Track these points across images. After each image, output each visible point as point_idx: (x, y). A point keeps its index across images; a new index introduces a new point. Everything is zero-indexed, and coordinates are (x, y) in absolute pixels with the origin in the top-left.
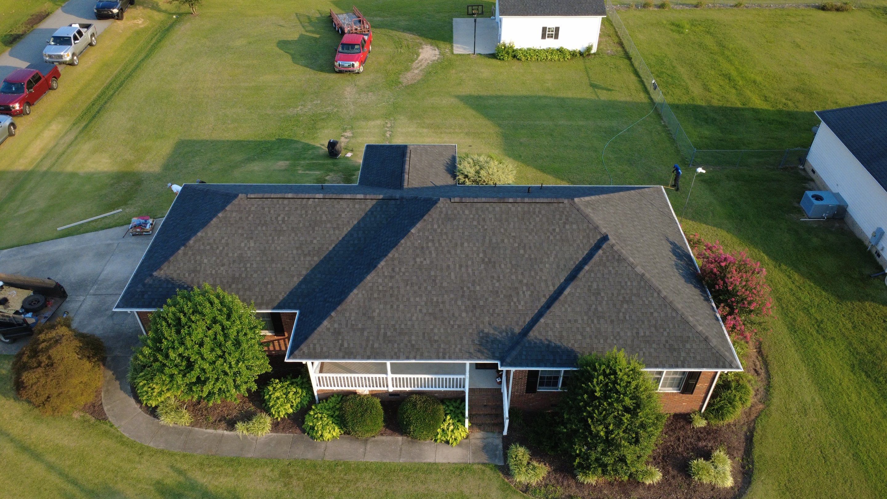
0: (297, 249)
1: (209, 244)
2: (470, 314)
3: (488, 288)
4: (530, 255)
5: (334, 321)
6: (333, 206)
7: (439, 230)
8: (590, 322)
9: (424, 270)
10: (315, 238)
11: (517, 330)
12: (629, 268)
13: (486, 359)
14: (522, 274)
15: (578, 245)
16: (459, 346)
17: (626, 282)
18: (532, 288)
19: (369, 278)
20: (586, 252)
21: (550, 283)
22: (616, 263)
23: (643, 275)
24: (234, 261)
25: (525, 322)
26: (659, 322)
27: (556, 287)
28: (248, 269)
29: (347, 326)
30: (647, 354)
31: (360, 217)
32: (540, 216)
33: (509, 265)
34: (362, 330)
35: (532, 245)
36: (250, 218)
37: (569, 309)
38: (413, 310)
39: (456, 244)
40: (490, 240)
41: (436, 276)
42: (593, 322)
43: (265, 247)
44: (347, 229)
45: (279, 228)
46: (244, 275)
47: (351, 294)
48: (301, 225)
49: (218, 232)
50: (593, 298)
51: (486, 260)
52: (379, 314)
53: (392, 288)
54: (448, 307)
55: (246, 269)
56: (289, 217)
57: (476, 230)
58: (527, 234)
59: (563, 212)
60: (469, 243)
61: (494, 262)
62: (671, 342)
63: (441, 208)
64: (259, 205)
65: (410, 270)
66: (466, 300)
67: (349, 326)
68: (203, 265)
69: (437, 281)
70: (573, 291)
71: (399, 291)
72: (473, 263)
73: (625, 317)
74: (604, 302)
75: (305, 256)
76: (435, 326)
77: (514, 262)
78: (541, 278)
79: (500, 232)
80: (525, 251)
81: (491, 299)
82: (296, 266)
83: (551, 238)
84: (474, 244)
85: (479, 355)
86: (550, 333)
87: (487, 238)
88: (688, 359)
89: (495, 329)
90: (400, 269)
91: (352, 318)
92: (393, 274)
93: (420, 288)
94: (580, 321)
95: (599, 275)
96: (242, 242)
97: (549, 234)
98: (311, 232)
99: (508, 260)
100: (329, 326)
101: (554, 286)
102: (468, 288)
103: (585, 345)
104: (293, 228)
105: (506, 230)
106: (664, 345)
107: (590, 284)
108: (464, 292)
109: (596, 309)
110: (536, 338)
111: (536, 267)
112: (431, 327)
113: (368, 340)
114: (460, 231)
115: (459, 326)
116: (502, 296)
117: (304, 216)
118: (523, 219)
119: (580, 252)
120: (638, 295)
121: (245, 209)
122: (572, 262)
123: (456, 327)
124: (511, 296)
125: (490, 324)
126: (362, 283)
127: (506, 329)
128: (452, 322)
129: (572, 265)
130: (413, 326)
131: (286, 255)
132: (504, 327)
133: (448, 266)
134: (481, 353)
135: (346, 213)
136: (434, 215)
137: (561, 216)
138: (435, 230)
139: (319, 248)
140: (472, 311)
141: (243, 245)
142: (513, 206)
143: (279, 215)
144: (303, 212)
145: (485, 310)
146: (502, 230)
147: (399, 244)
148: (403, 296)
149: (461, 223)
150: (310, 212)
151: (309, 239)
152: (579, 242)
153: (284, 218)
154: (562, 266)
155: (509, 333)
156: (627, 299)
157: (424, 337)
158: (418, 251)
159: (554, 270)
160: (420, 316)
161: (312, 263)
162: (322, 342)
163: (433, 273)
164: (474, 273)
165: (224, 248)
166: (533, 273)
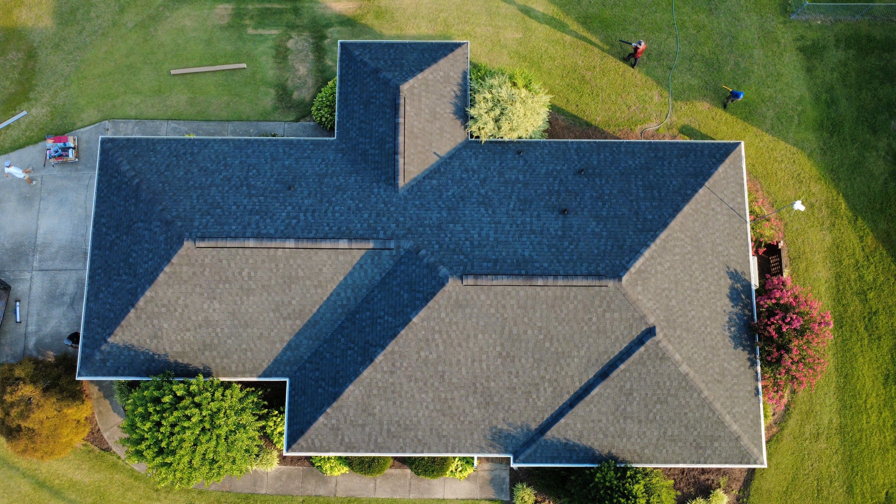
0: (273, 311)
1: (164, 306)
2: (483, 410)
3: (504, 384)
4: (557, 349)
5: (331, 418)
6: (310, 258)
7: (447, 320)
8: (615, 421)
9: (429, 365)
10: (293, 298)
11: (534, 426)
12: (673, 368)
13: (498, 452)
14: (546, 369)
15: (617, 338)
16: (469, 441)
17: (665, 383)
18: (555, 384)
19: (365, 373)
20: (625, 345)
21: (576, 379)
22: (658, 362)
23: (687, 374)
24: (200, 326)
25: (543, 418)
26: (692, 422)
27: (583, 383)
28: (220, 335)
29: (346, 422)
30: (670, 451)
31: (347, 272)
32: (576, 302)
33: (531, 360)
34: (363, 426)
35: (561, 337)
36: (206, 273)
37: (594, 410)
38: (418, 406)
39: (469, 337)
40: (511, 331)
41: (444, 372)
42: (618, 421)
43: (234, 309)
44: (332, 287)
45: (246, 286)
46: (216, 341)
47: (347, 390)
48: (273, 282)
49: (171, 290)
50: (624, 398)
51: (504, 354)
52: (381, 411)
53: (393, 384)
54: (457, 403)
55: (217, 335)
56: (256, 272)
57: (493, 319)
58: (556, 324)
59: (605, 298)
60: (483, 335)
61: (514, 357)
62: (699, 441)
63: (450, 293)
64: (213, 257)
65: (414, 365)
66: (479, 396)
67: (348, 421)
68: (164, 331)
69: (446, 377)
70: (602, 391)
71: (402, 388)
72: (488, 357)
73: (655, 418)
74: (635, 403)
75: (285, 319)
76: (443, 422)
77: (537, 356)
78: (566, 373)
79: (523, 321)
80: (552, 344)
81: (506, 396)
82: (276, 331)
83: (586, 328)
84: (490, 336)
85: (491, 449)
86: (570, 432)
87: (507, 328)
88: (713, 456)
89: (509, 425)
90: (401, 364)
91: (351, 414)
92: (394, 369)
93: (425, 384)
94: (604, 421)
95: (635, 374)
96: (204, 303)
97: (583, 324)
98: (287, 291)
99: (530, 354)
100: (326, 422)
101: (580, 383)
102: (482, 384)
103: (605, 443)
104: (263, 286)
105: (530, 319)
106: (691, 444)
107: (622, 384)
108: (476, 388)
109: (625, 409)
110: (553, 437)
111: (562, 361)
112: (439, 423)
113: (370, 435)
114: (474, 320)
115: (470, 422)
116: (520, 393)
117: (275, 270)
118: (553, 306)
119: (618, 345)
120: (676, 396)
121: (197, 261)
122: (606, 357)
123: (466, 423)
124: (530, 392)
125: (504, 420)
126: (358, 380)
127: (522, 425)
128: (462, 419)
129: (605, 360)
130: (419, 422)
131: (261, 318)
132: (519, 423)
133: (459, 361)
134: (492, 447)
135: (328, 266)
136: (441, 302)
137: (601, 302)
138: (443, 320)
139: (301, 311)
140: (485, 408)
141: (205, 306)
142: (541, 290)
143: (243, 270)
144: (273, 265)
145: (500, 407)
146: (526, 320)
147: (399, 336)
148: (407, 392)
149: (475, 310)
150: (282, 266)
151: (286, 300)
152: (618, 333)
153: (249, 273)
154: (593, 361)
155: (525, 430)
156: (662, 399)
157: (431, 433)
158: (422, 344)
159: (583, 365)
160: (427, 413)
161: (295, 327)
162: (320, 437)
163: (440, 368)
164: (488, 369)
165: (183, 310)
166: (558, 369)
